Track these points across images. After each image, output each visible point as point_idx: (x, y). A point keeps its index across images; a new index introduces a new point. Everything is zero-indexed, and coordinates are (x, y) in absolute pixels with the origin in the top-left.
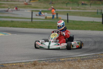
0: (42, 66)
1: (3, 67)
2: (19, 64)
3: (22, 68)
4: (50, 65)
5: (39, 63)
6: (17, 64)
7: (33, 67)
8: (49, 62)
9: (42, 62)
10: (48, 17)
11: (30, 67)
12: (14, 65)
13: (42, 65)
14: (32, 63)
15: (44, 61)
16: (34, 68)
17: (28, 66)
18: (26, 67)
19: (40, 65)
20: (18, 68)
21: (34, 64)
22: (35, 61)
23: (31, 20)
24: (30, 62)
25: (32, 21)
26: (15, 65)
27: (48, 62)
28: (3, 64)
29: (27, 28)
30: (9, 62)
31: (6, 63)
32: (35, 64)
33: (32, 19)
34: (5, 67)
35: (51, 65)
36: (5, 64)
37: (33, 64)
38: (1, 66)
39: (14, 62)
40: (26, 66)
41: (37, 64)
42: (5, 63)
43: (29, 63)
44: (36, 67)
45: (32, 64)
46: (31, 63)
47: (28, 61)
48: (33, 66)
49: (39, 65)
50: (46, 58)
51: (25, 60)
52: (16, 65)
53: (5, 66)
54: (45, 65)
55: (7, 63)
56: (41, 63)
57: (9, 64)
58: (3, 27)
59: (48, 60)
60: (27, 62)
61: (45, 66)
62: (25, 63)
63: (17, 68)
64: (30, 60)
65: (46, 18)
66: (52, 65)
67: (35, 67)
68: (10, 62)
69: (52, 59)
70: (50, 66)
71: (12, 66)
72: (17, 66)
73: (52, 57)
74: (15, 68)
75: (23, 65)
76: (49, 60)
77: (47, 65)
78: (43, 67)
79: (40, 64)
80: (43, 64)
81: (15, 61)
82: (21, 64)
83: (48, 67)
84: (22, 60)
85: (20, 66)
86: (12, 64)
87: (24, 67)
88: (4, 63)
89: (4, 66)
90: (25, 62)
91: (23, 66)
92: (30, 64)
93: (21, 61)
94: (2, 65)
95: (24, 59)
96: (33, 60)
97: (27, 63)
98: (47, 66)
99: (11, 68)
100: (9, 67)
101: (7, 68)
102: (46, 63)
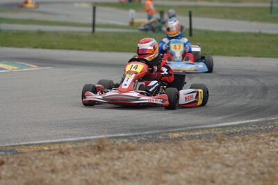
0: (120, 153)
1: (15, 156)
2: (57, 147)
3: (65, 157)
4: (142, 148)
5: (112, 144)
6: (52, 148)
7: (95, 154)
8: (139, 141)
9: (119, 142)
10: (136, 21)
11: (87, 154)
12: (44, 151)
13: (120, 150)
14: (93, 144)
15: (126, 140)
16: (98, 156)
17: (81, 153)
18: (77, 155)
19: (115, 150)
20: (56, 158)
21: (99, 147)
22: (101, 140)
23: (90, 29)
24: (87, 140)
25: (94, 31)
26: (46, 148)
27: (135, 140)
28: (14, 146)
29: (80, 49)
30: (31, 143)
31: (24, 143)
32: (101, 146)
33: (94, 25)
34: (20, 155)
35: (145, 150)
36: (19, 145)
37: (97, 148)
38: (10, 151)
39: (45, 141)
40: (77, 152)
41: (107, 148)
42: (21, 144)
43: (86, 144)
44: (103, 154)
45: (93, 147)
46: (92, 145)
47: (83, 138)
48: (96, 152)
49: (112, 149)
50: (132, 131)
51: (75, 136)
52: (50, 150)
53: (21, 153)
54: (128, 149)
55: (26, 145)
56: (118, 145)
57: (31, 147)
58: (16, 46)
59: (136, 136)
60: (79, 141)
61: (127, 153)
62: (74, 145)
63: (51, 157)
64: (87, 135)
65: (132, 23)
66: (148, 151)
67: (100, 154)
68: (35, 142)
69: (146, 133)
70: (141, 153)
71: (40, 151)
72: (52, 152)
73: (147, 130)
74: (47, 156)
75: (69, 148)
76: (140, 135)
77: (132, 149)
78: (121, 155)
79: (114, 148)
80: (123, 147)
81: (47, 138)
82: (62, 147)
83: (135, 154)
84: (65, 136)
85: (61, 153)
86: (40, 148)
87: (71, 154)
88: (17, 144)
89: (17, 153)
90: (75, 142)
91: (69, 153)
92: (88, 146)
93: (63, 140)
94: (11, 148)
95: (71, 134)
96: (95, 137)
97: (80, 145)
98: (132, 152)
99: (35, 156)
100: (30, 156)
101: (26, 158)
102: (130, 144)
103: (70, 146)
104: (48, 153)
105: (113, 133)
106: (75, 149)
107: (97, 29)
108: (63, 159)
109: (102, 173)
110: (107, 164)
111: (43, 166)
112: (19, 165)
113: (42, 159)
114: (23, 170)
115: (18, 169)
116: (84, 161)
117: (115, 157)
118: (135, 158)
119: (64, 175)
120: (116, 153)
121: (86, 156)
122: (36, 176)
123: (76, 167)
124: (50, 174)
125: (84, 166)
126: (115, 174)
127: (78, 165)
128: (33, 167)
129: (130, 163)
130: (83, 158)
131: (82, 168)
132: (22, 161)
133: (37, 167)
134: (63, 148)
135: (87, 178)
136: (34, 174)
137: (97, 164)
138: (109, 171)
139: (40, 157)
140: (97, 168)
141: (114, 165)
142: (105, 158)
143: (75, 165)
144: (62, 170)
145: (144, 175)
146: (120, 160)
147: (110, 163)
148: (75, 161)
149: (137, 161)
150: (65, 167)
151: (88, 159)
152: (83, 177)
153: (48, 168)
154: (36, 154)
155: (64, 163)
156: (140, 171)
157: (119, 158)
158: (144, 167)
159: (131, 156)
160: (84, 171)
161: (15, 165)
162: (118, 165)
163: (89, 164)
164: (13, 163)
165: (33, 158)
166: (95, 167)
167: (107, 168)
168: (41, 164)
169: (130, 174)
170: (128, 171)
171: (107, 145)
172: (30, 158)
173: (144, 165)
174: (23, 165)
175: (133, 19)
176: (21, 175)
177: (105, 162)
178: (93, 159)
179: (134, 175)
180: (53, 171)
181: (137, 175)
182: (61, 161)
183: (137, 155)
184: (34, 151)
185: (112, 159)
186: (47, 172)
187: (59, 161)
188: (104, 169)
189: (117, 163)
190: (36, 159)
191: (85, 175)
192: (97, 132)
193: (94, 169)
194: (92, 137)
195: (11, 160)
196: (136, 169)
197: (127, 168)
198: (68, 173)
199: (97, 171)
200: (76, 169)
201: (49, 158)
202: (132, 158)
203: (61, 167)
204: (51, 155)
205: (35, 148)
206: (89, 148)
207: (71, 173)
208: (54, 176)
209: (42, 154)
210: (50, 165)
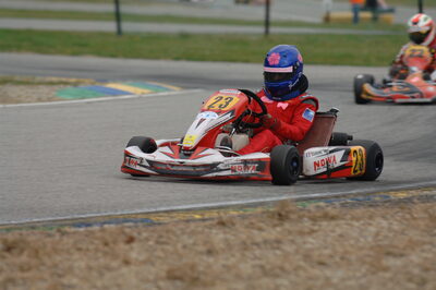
0: (314, 225)
1: (151, 228)
2: (215, 214)
3: (227, 230)
4: (349, 216)
5: (301, 210)
6: (206, 216)
7: (275, 226)
8: (343, 205)
9: (311, 206)
10: (335, 15)
11: (262, 225)
12: (195, 220)
13: (314, 219)
14: (271, 210)
15: (322, 204)
16: (278, 229)
17: (252, 224)
18: (247, 227)
19: (306, 219)
20: (214, 231)
21: (280, 215)
22: (283, 203)
23: (261, 30)
24: (261, 204)
25: (267, 32)
26: (197, 217)
27: (337, 203)
28: (148, 213)
29: (247, 61)
30: (174, 208)
31: (163, 209)
32: (283, 213)
33: (267, 23)
34: (159, 228)
35: (353, 218)
36: (157, 212)
37: (277, 217)
38: (142, 221)
39: (195, 206)
40: (246, 222)
41: (293, 216)
42: (158, 209)
43: (259, 210)
44: (287, 225)
45: (272, 215)
46: (268, 212)
47: (254, 201)
48: (276, 222)
49: (301, 217)
51: (243, 197)
52: (204, 220)
53: (160, 224)
54: (327, 217)
55: (167, 212)
56: (309, 211)
57: (175, 214)
59: (337, 197)
60: (249, 206)
61: (324, 223)
62: (241, 212)
63: (206, 230)
64: (262, 196)
65: (327, 19)
66: (358, 220)
67: (282, 225)
68: (180, 207)
69: (354, 192)
70: (347, 224)
71: (188, 221)
72: (207, 223)
73: (355, 187)
74: (200, 229)
75: (233, 217)
76: (344, 196)
77: (333, 218)
78: (316, 228)
79: (304, 216)
80: (318, 214)
81: (199, 200)
82: (222, 214)
83: (337, 225)
84: (226, 196)
85: (222, 223)
86: (188, 216)
87: (238, 226)
88: (153, 210)
89: (153, 224)
90: (242, 207)
91: (233, 224)
92: (263, 213)
93: (223, 203)
94: (144, 217)
95: (235, 195)
96: (274, 199)
97: (250, 211)
98: (333, 223)
99: (182, 229)
100: (174, 228)
101: (167, 231)
102: (329, 209)
103: (235, 213)
104: (202, 224)
105: (302, 192)
106: (243, 217)
107: (273, 30)
108: (225, 233)
109: (286, 256)
110: (293, 242)
111: (194, 244)
112: (157, 242)
113: (193, 233)
114: (163, 250)
115: (155, 250)
116: (258, 236)
117: (307, 230)
118: (338, 231)
119: (227, 259)
120: (307, 224)
121: (260, 229)
122: (184, 261)
123: (245, 246)
124: (205, 258)
125: (257, 244)
126: (307, 257)
127: (249, 242)
128: (179, 246)
129: (329, 239)
130: (255, 232)
131: (255, 247)
132: (161, 237)
133: (185, 247)
134: (224, 216)
135: (263, 262)
136: (181, 257)
137: (278, 242)
138: (297, 252)
139: (188, 230)
140: (278, 248)
141: (305, 243)
142: (290, 232)
143: (244, 243)
144: (223, 250)
145: (353, 257)
146: (315, 235)
147: (299, 240)
148: (244, 237)
149: (341, 236)
150: (229, 246)
151: (264, 234)
152: (257, 262)
153: (201, 248)
154: (182, 226)
155: (226, 240)
156: (346, 252)
157: (312, 232)
158: (352, 246)
159: (330, 228)
160: (257, 252)
161: (151, 243)
162: (311, 242)
163: (265, 242)
164: (147, 239)
165: (179, 232)
166: (275, 245)
167: (294, 247)
168: (191, 241)
169: (331, 256)
170: (327, 252)
171: (293, 212)
172: (173, 232)
173: (352, 242)
174: (164, 243)
175: (328, 13)
176: (159, 258)
177: (291, 237)
178: (273, 233)
179: (337, 259)
180: (210, 252)
181: (342, 258)
182: (221, 236)
183: (341, 227)
184: (180, 221)
185: (301, 233)
186: (201, 253)
187: (218, 237)
188: (289, 248)
189: (310, 240)
190: (183, 233)
191: (260, 259)
192: (276, 191)
193: (274, 248)
194: (268, 199)
195: (145, 235)
196: (340, 249)
197: (326, 248)
198: (233, 256)
199: (278, 252)
200: (245, 249)
201: (202, 233)
202: (333, 231)
203: (222, 245)
204: (206, 226)
205: (181, 216)
206: (265, 215)
207: (238, 255)
208: (211, 260)
209: (192, 226)
210: (205, 243)
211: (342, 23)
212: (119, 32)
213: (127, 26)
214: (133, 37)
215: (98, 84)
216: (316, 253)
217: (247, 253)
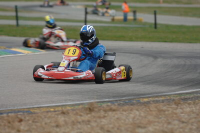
0: (105, 113)
1: (31, 115)
2: (60, 109)
3: (66, 116)
4: (121, 110)
5: (100, 107)
6: (56, 110)
7: (87, 114)
8: (119, 105)
9: (104, 105)
10: (116, 18)
11: (82, 114)
12: (51, 112)
13: (105, 111)
14: (86, 107)
15: (109, 104)
16: (89, 115)
17: (77, 113)
18: (75, 114)
19: (102, 111)
20: (60, 116)
21: (90, 109)
22: (91, 104)
23: (83, 24)
24: (82, 104)
26: (52, 110)
27: (116, 104)
28: (29, 108)
29: (76, 38)
30: (42, 106)
31: (36, 106)
32: (91, 108)
33: (86, 21)
34: (34, 115)
35: (123, 110)
36: (33, 108)
37: (88, 110)
38: (27, 112)
39: (51, 105)
40: (75, 112)
41: (96, 110)
42: (34, 106)
43: (81, 107)
44: (93, 114)
45: (86, 109)
47: (79, 102)
48: (88, 112)
49: (100, 110)
50: (114, 97)
51: (73, 101)
52: (55, 111)
53: (35, 113)
54: (111, 110)
55: (38, 107)
56: (103, 107)
57: (41, 109)
59: (116, 101)
60: (76, 105)
61: (110, 113)
62: (73, 108)
63: (56, 116)
64: (82, 100)
65: (113, 20)
66: (125, 111)
67: (91, 113)
68: (44, 106)
69: (124, 98)
70: (120, 113)
71: (48, 112)
72: (57, 113)
73: (125, 96)
74: (53, 115)
75: (69, 110)
76: (120, 100)
77: (114, 110)
78: (106, 115)
80: (107, 109)
81: (53, 102)
82: (63, 108)
83: (116, 114)
84: (66, 100)
85: (63, 113)
86: (48, 110)
87: (70, 114)
88: (32, 107)
89: (31, 113)
90: (73, 105)
91: (68, 113)
92: (82, 108)
93: (64, 104)
94: (27, 110)
95: (70, 100)
96: (88, 102)
97: (76, 107)
98: (114, 113)
100: (41, 115)
101: (38, 117)
102: (112, 106)
103: (69, 108)
104: (54, 113)
105: (100, 98)
106: (73, 110)
108: (65, 117)
109: (92, 128)
110: (96, 121)
111: (50, 122)
112: (33, 122)
113: (50, 117)
114: (36, 125)
115: (32, 125)
116: (80, 119)
117: (102, 116)
118: (116, 116)
119: (65, 129)
120: (102, 113)
121: (81, 116)
122: (46, 130)
123: (73, 123)
124: (55, 129)
125: (79, 123)
126: (102, 128)
127: (75, 121)
128: (43, 123)
129: (112, 120)
130: (79, 117)
131: (78, 124)
132: (35, 119)
133: (46, 124)
134: (64, 109)
135: (82, 131)
136: (44, 128)
137: (89, 121)
138: (97, 126)
139: (48, 116)
140: (89, 124)
141: (101, 122)
142: (94, 117)
143: (73, 122)
144: (64, 125)
145: (123, 129)
146: (106, 118)
147: (98, 120)
148: (73, 119)
149: (118, 118)
150: (66, 123)
151: (83, 118)
152: (79, 131)
153: (54, 124)
154: (45, 114)
155: (65, 121)
156: (120, 126)
157: (104, 117)
158: (123, 123)
159: (113, 115)
160: (79, 126)
161: (30, 122)
162: (104, 121)
163: (83, 121)
164: (28, 120)
165: (43, 117)
166: (88, 123)
167: (96, 124)
168: (49, 121)
169: (113, 128)
170: (111, 126)
171: (96, 108)
172: (41, 117)
173: (123, 121)
174: (36, 122)
175: (114, 17)
176: (34, 129)
177: (95, 119)
178: (86, 117)
179: (116, 129)
180: (57, 126)
181: (118, 129)
182: (63, 119)
183: (117, 115)
184: (44, 112)
185: (100, 117)
186: (53, 127)
187: (61, 119)
188: (94, 124)
189: (103, 120)
190: (45, 117)
191: (80, 129)
192: (89, 98)
193: (86, 124)
194: (85, 102)
195: (27, 118)
196: (117, 125)
197: (110, 124)
198: (68, 128)
199: (89, 126)
200: (74, 125)
201: (54, 117)
202: (114, 116)
203: (63, 123)
204: (56, 114)
205: (44, 110)
206: (83, 109)
207: (70, 127)
208: (58, 130)
209: (50, 114)
210: (55, 122)
211: (119, 21)
212: (18, 25)
213: (21, 22)
214: (24, 27)
215: (7, 49)
216: (106, 126)
217: (75, 127)
